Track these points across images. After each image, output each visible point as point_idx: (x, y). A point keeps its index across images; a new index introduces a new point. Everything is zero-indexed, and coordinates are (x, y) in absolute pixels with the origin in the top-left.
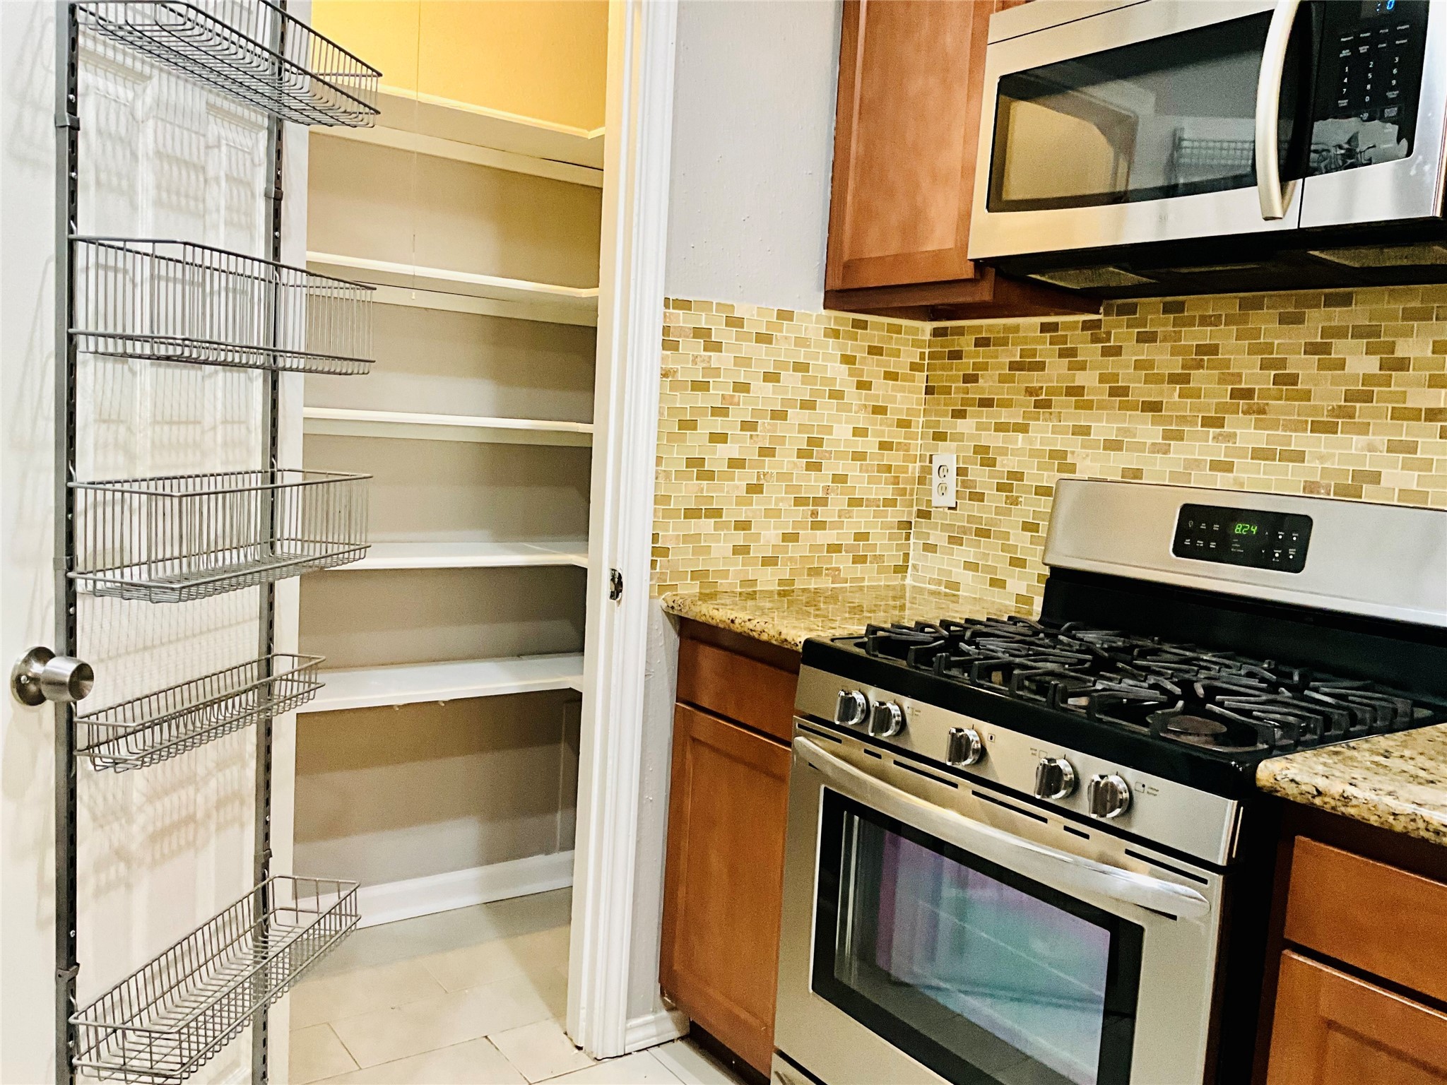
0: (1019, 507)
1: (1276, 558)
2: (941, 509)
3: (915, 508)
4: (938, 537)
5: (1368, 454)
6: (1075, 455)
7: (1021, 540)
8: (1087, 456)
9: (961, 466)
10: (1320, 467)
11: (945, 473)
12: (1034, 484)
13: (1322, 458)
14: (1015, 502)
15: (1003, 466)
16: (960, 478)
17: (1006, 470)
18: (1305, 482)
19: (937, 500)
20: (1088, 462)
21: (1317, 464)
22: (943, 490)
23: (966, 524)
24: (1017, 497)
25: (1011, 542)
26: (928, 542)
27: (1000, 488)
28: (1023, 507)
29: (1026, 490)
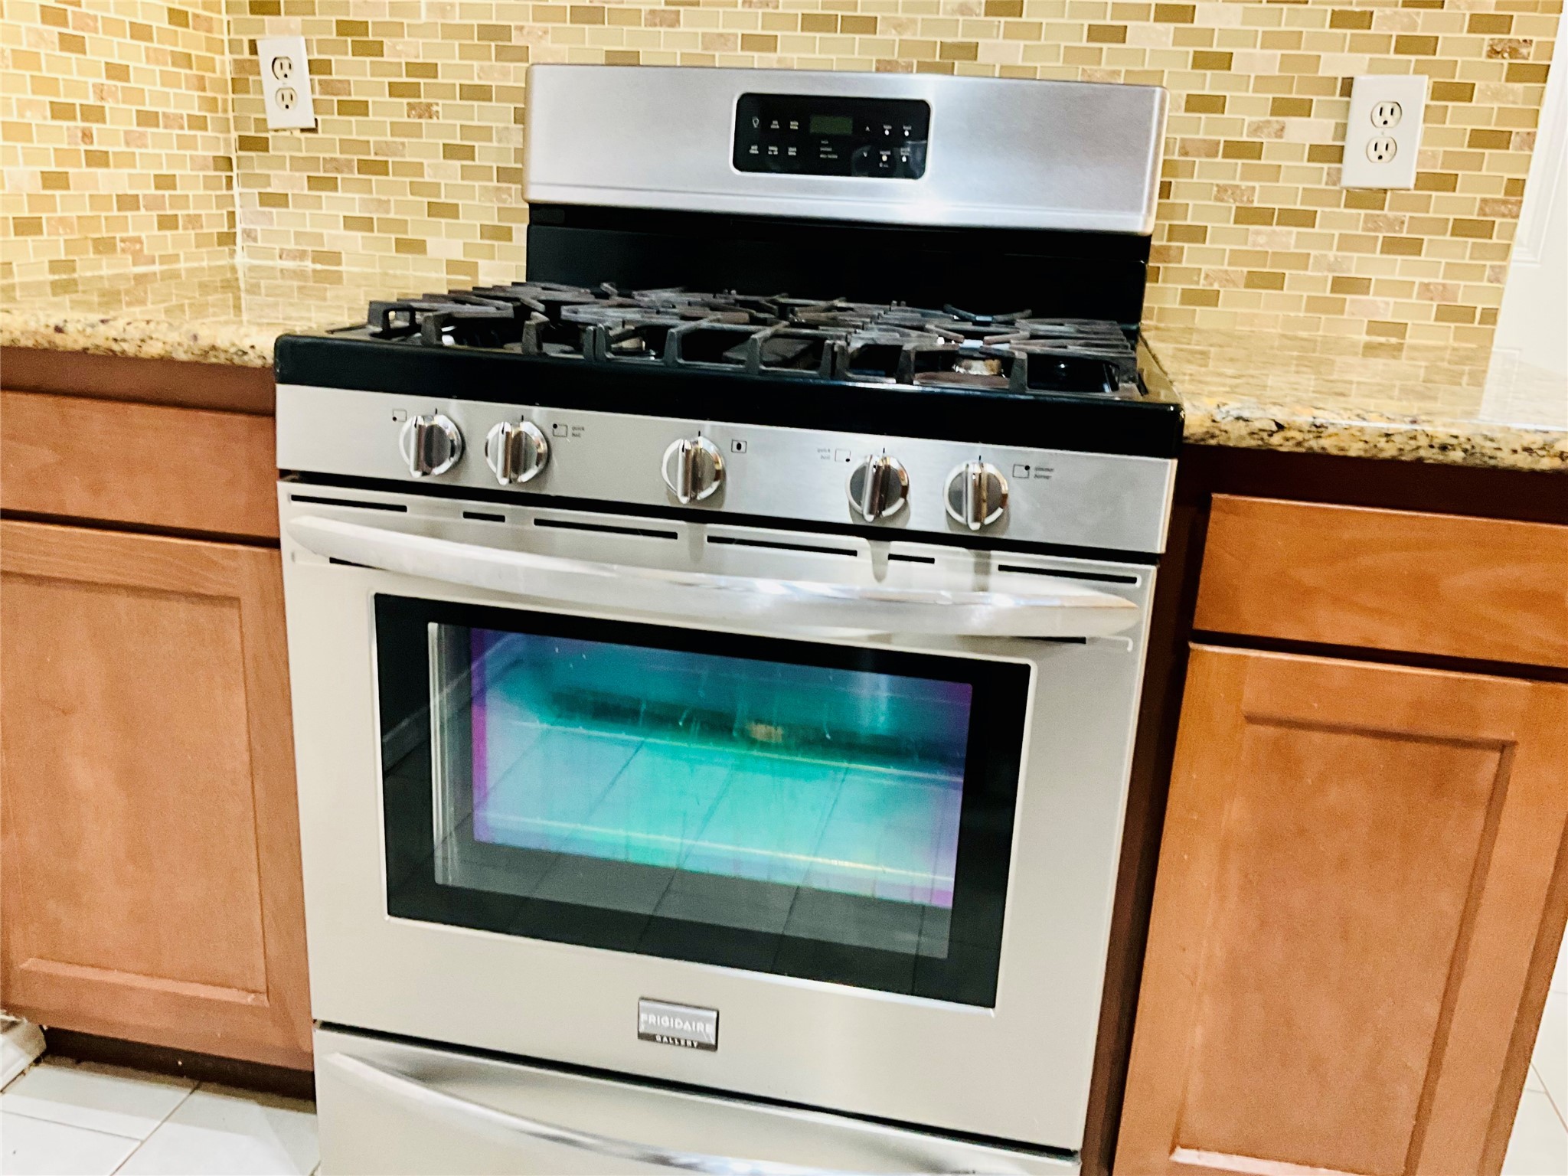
0: (435, 120)
1: (884, 162)
2: (287, 133)
3: (234, 135)
4: (284, 180)
5: (961, 18)
6: (525, 32)
7: (446, 174)
8: (546, 32)
9: (316, 56)
10: (897, 39)
11: (286, 70)
12: (458, 82)
13: (899, 26)
14: (427, 111)
15: (398, 54)
16: (317, 78)
17: (403, 61)
18: (878, 61)
19: (276, 116)
20: (548, 43)
21: (893, 36)
22: (287, 99)
23: (337, 155)
24: (429, 105)
25: (427, 179)
26: (269, 190)
27: (395, 90)
28: (441, 121)
29: (447, 91)
